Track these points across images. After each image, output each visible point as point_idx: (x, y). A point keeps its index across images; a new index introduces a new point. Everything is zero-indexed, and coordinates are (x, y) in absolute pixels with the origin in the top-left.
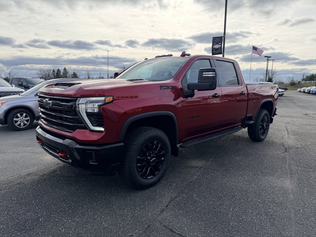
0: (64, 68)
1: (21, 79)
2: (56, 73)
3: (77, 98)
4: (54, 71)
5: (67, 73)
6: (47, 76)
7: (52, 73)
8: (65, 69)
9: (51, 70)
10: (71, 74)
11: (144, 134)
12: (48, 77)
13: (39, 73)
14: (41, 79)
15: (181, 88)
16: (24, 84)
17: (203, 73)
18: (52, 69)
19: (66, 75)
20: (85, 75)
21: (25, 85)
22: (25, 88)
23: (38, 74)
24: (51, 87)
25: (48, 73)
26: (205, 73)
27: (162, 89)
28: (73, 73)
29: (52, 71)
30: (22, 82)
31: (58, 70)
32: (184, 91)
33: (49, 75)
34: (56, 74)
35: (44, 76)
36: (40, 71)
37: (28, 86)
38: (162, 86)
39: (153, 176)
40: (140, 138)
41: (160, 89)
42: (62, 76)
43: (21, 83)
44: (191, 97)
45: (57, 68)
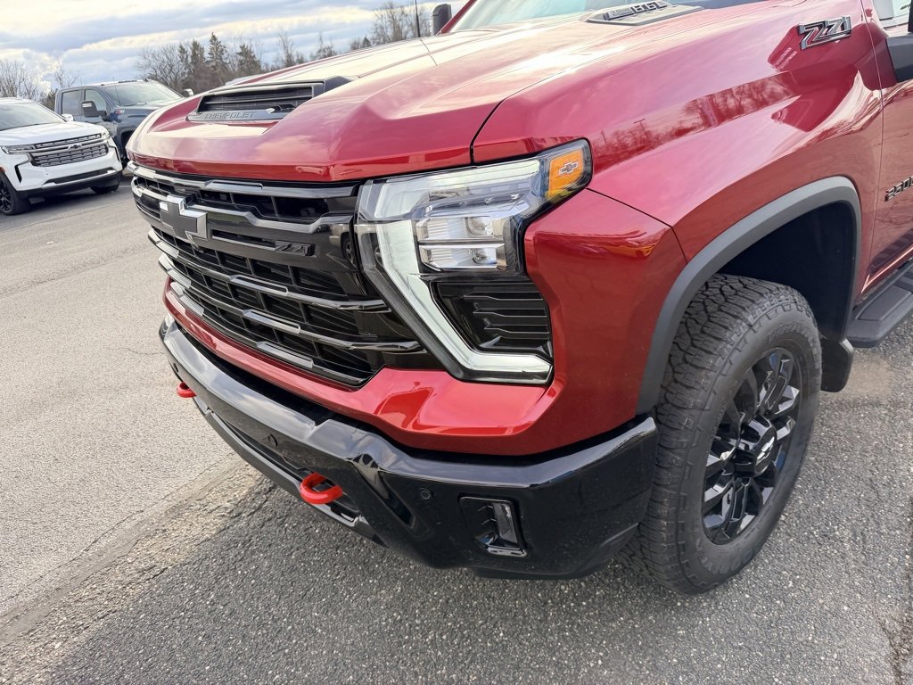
0: (210, 36)
1: (85, 90)
2: (192, 57)
3: (357, 184)
4: (182, 50)
5: (222, 52)
6: (167, 71)
7: (179, 59)
8: (214, 38)
9: (172, 48)
10: (233, 53)
11: (734, 338)
12: (171, 70)
13: (142, 62)
14: (146, 81)
16: (101, 107)
18: (177, 43)
21: (104, 109)
22: (105, 120)
23: (141, 67)
24: (182, 119)
25: (168, 58)
28: (241, 48)
29: (177, 52)
30: (92, 102)
31: (195, 45)
33: (172, 66)
34: (190, 59)
35: (159, 72)
36: (145, 58)
37: (112, 111)
39: (753, 516)
40: (719, 362)
42: (208, 62)
43: (89, 105)
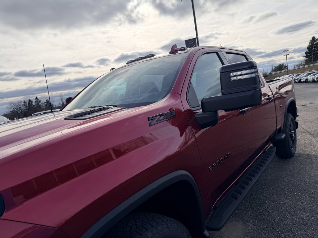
0: (35, 98)
2: (28, 104)
4: (25, 102)
5: (39, 102)
7: (23, 105)
8: (37, 98)
9: (21, 102)
10: (43, 102)
15: (189, 111)
17: (232, 74)
18: (23, 100)
19: (39, 104)
20: (58, 101)
25: (19, 105)
26: (235, 74)
27: (153, 123)
28: (46, 101)
29: (23, 103)
31: (30, 100)
32: (196, 116)
36: (10, 105)
38: (151, 118)
41: (150, 125)
42: (34, 106)
44: (212, 126)
45: (28, 99)
